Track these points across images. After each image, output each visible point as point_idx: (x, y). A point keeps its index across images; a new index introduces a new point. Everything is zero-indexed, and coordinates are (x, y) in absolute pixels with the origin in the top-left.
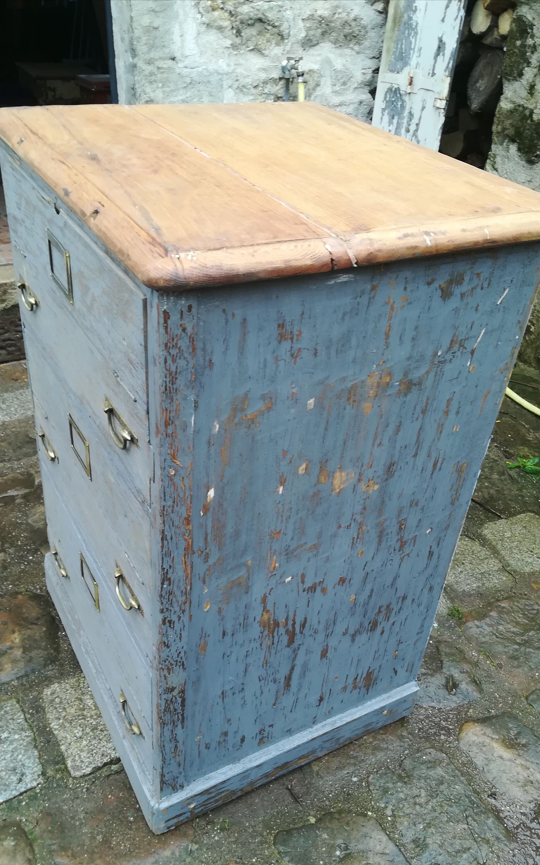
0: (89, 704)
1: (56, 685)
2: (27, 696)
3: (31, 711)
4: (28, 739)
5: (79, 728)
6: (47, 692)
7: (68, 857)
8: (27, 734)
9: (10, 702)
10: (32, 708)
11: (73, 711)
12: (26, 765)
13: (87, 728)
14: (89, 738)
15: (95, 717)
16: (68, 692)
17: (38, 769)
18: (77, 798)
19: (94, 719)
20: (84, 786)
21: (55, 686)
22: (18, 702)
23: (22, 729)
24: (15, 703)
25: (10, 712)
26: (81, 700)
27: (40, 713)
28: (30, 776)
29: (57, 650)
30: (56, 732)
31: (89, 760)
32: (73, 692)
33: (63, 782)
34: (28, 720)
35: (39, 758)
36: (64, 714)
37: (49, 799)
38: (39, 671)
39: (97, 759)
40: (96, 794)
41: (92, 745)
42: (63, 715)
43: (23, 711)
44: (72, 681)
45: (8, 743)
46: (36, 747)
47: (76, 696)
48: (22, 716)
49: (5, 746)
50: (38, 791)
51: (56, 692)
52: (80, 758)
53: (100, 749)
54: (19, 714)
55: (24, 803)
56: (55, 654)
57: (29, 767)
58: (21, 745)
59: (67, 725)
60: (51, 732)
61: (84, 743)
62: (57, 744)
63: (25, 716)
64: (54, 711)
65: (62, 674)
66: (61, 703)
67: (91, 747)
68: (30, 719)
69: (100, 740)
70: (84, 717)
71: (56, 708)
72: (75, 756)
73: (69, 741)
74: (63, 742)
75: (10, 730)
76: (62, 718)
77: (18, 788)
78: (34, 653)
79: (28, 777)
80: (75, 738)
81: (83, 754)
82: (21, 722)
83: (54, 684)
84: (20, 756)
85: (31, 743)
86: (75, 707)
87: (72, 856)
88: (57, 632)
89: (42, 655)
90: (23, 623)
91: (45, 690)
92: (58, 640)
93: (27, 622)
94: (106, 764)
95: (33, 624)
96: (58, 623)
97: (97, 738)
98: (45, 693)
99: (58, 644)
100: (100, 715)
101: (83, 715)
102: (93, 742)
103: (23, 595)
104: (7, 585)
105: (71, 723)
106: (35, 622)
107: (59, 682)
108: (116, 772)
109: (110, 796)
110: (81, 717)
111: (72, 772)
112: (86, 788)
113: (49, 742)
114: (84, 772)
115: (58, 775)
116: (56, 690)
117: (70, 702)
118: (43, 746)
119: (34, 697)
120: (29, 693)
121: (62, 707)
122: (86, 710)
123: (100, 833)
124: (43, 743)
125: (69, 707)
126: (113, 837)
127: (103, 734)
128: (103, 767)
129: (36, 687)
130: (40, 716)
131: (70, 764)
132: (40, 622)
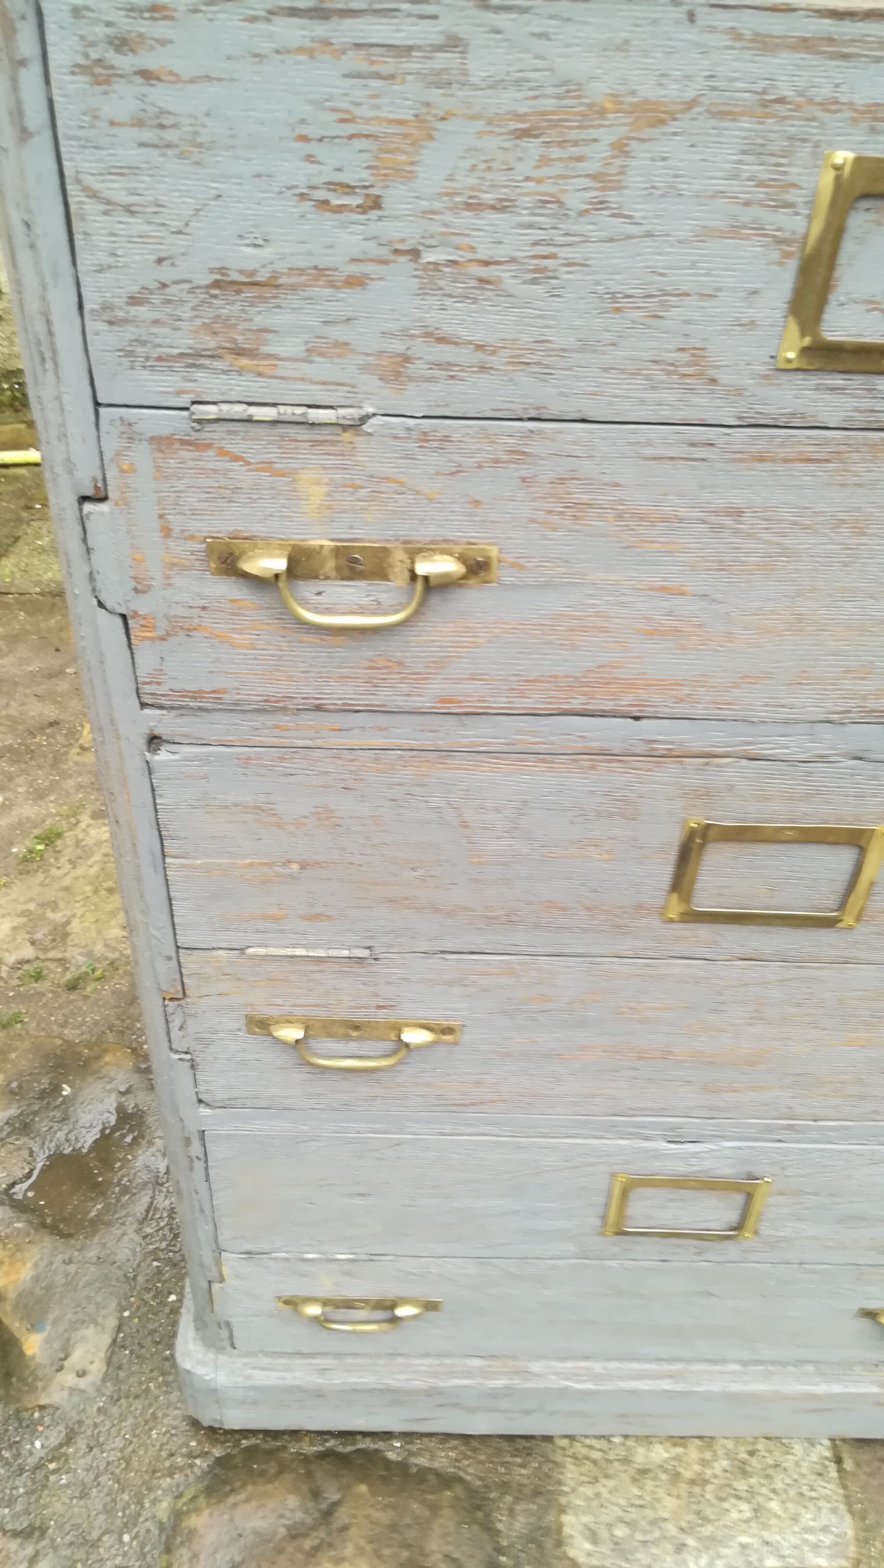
0: (666, 1455)
1: (567, 1519)
5: (726, 1505)
6: (580, 1549)
11: (670, 1503)
13: (736, 1484)
14: (765, 1490)
15: (708, 1456)
16: (605, 1495)
19: (714, 1459)
21: (571, 1523)
26: (642, 1472)
29: (446, 1481)
31: (824, 1511)
32: (611, 1483)
36: (671, 1529)
38: (499, 1550)
39: (828, 1492)
41: (785, 1491)
44: (571, 1473)
47: (625, 1477)
51: (592, 1526)
52: (810, 1530)
53: (801, 1475)
56: (459, 1491)
59: (707, 1530)
61: (774, 1505)
64: (654, 1550)
65: (537, 1493)
66: (632, 1526)
67: (792, 1493)
69: (777, 1465)
70: (700, 1481)
72: (805, 1541)
78: (436, 1547)
80: (753, 1524)
81: (807, 1518)
83: (560, 1525)
86: (661, 1492)
88: (388, 1462)
89: (451, 1526)
90: (308, 1544)
91: (572, 1553)
92: (416, 1465)
93: (314, 1528)
94: (840, 1478)
95: (328, 1514)
96: (350, 1449)
97: (771, 1472)
98: (582, 1559)
99: (429, 1470)
100: (707, 1441)
101: (693, 1482)
102: (779, 1485)
103: (188, 1512)
104: (117, 1546)
105: (706, 1520)
106: (323, 1506)
107: (562, 1510)
108: (858, 1464)
110: (697, 1490)
111: (843, 1563)
112: (882, 1548)
114: (850, 1535)
116: (586, 1527)
117: (640, 1502)
121: (647, 1528)
122: (679, 1469)
125: (653, 1508)
127: (764, 1453)
128: (846, 1488)
131: (821, 1562)
132: (332, 1494)
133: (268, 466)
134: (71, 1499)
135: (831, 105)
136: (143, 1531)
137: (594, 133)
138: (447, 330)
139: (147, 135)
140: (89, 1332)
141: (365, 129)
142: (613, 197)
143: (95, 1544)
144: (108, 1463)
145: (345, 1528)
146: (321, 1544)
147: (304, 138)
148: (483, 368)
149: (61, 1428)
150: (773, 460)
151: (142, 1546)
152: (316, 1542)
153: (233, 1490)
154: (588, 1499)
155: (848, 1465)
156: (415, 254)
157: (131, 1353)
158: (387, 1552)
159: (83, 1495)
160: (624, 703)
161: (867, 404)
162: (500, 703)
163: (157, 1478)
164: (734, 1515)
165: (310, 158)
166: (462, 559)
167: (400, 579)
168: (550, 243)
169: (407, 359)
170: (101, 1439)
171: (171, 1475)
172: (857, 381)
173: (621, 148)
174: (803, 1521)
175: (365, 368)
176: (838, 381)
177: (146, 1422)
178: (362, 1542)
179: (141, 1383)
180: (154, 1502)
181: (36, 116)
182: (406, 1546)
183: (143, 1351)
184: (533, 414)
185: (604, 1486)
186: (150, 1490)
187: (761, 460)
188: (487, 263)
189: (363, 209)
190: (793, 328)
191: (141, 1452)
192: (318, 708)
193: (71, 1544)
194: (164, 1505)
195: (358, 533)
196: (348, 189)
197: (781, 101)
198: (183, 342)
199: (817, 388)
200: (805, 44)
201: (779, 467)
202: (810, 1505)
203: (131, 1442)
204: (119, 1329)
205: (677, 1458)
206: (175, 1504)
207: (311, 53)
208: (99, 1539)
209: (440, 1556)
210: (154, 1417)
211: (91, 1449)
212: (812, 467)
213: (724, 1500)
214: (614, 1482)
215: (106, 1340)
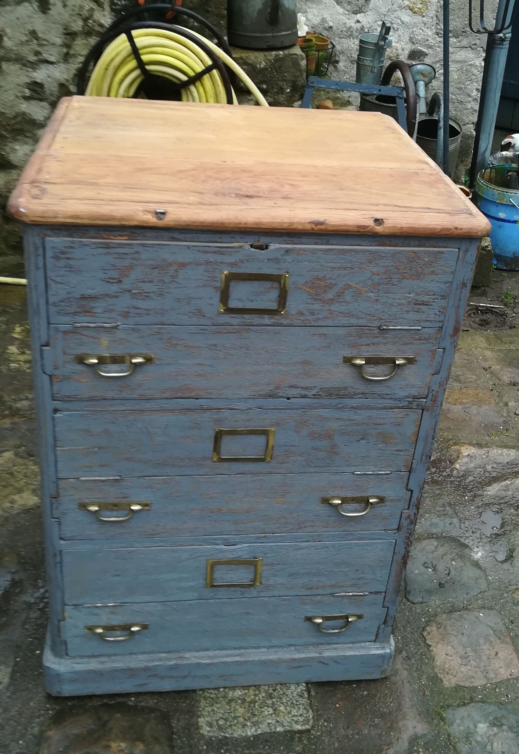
0: (240, 693)
1: (201, 720)
2: (200, 752)
3: (223, 750)
5: (263, 710)
6: (205, 730)
11: (241, 710)
13: (267, 702)
14: (279, 703)
15: (257, 692)
16: (216, 710)
18: (330, 733)
19: (260, 694)
20: (322, 723)
26: (231, 700)
27: (228, 742)
29: (151, 710)
30: (259, 732)
31: (301, 709)
32: (218, 706)
33: (313, 739)
36: (241, 720)
38: (173, 733)
39: (303, 702)
40: (332, 716)
44: (203, 703)
47: (224, 703)
51: (210, 721)
52: (294, 716)
53: (293, 697)
56: (158, 713)
59: (255, 719)
60: (256, 737)
61: (282, 708)
62: (273, 733)
64: (234, 728)
65: (189, 712)
66: (226, 720)
67: (289, 703)
69: (284, 694)
70: (254, 702)
71: (231, 726)
72: (293, 720)
73: (274, 722)
74: (273, 727)
76: (246, 722)
78: (148, 733)
80: (273, 715)
81: (294, 712)
83: (198, 723)
86: (238, 707)
87: (389, 745)
88: (129, 706)
89: (154, 725)
90: (96, 736)
91: (202, 732)
92: (140, 706)
93: (98, 730)
94: (309, 697)
95: (104, 725)
96: (114, 702)
97: (281, 696)
98: (206, 733)
99: (146, 707)
100: (257, 687)
101: (251, 702)
102: (284, 701)
103: (46, 731)
104: (17, 746)
105: (255, 715)
106: (102, 722)
107: (199, 717)
108: (317, 693)
109: (337, 705)
110: (252, 705)
111: (308, 727)
112: (324, 723)
113: (267, 741)
114: (311, 717)
115: (305, 742)
116: (208, 722)
117: (229, 711)
118: (269, 747)
119: (206, 745)
120: (198, 749)
121: (232, 720)
122: (246, 698)
123: (373, 719)
124: (265, 747)
125: (235, 713)
126: (379, 710)
127: (279, 690)
128: (311, 701)
129: (193, 740)
130: (233, 744)
131: (299, 727)
132: (106, 717)
133: (93, 337)
135: (222, 263)
136: (28, 739)
137: (170, 268)
138: (139, 306)
139: (67, 269)
140: (2, 667)
141: (118, 268)
142: (175, 280)
145: (111, 729)
146: (101, 735)
147: (103, 269)
148: (148, 314)
150: (223, 333)
151: (27, 745)
152: (99, 735)
154: (209, 712)
155: (313, 693)
156: (130, 291)
158: (128, 736)
160: (193, 394)
161: (243, 320)
162: (158, 396)
163: (33, 720)
164: (266, 713)
165: (105, 273)
166: (144, 358)
167: (128, 364)
168: (162, 289)
169: (129, 313)
171: (39, 718)
172: (239, 316)
173: (176, 271)
174: (293, 713)
175: (119, 315)
176: (235, 316)
178: (118, 734)
180: (32, 728)
181: (41, 264)
182: (136, 733)
183: (26, 673)
184: (161, 324)
185: (215, 706)
186: (30, 724)
187: (219, 333)
188: (147, 293)
189: (117, 283)
190: (221, 305)
191: (26, 711)
192: (105, 399)
194: (36, 729)
195: (116, 352)
196: (114, 279)
197: (211, 262)
198: (73, 310)
199: (230, 317)
200: (214, 252)
201: (225, 335)
202: (296, 707)
203: (22, 708)
204: (15, 665)
205: (245, 694)
206: (41, 728)
207: (105, 254)
209: (149, 736)
212: (233, 334)
213: (263, 708)
214: (220, 705)
215: (9, 670)
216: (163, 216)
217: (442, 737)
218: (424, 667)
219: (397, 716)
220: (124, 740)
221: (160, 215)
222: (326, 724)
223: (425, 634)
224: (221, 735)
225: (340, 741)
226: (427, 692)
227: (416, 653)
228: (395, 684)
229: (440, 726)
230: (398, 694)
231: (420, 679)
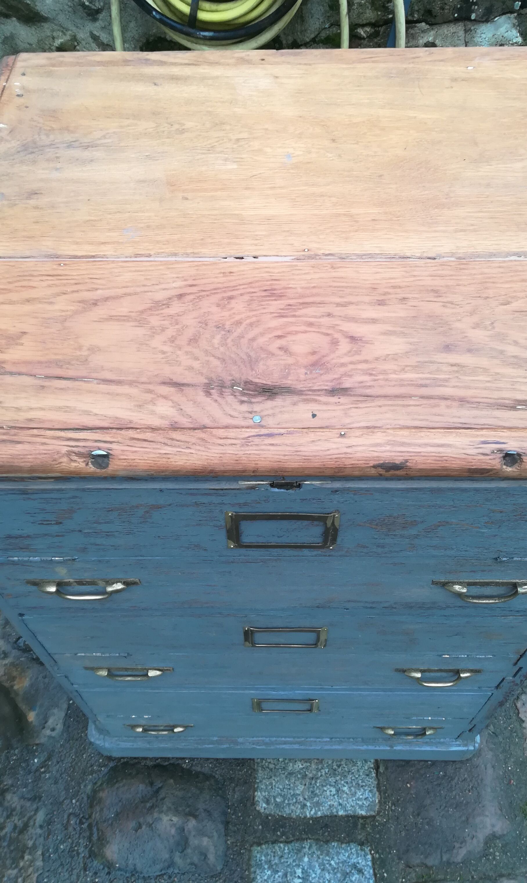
0: (301, 766)
1: (257, 794)
2: (255, 831)
3: (279, 833)
4: (314, 848)
5: (325, 789)
6: (261, 807)
7: (461, 848)
8: (307, 847)
9: (255, 853)
10: (275, 831)
11: (301, 788)
12: (345, 859)
13: (330, 780)
14: (343, 782)
15: (320, 767)
16: (274, 784)
17: (354, 848)
18: (398, 818)
19: (322, 768)
20: (389, 807)
21: (259, 795)
22: (259, 844)
23: (299, 851)
24: (259, 848)
25: (269, 857)
26: (291, 774)
27: (285, 823)
28: (359, 858)
29: (207, 777)
30: (319, 814)
31: (367, 792)
32: (276, 779)
33: (377, 826)
34: (290, 840)
35: (342, 843)
37: (390, 847)
38: (228, 807)
39: (370, 783)
40: (401, 798)
41: (352, 782)
42: (302, 799)
43: (274, 842)
44: (260, 774)
45: (311, 871)
46: (327, 842)
47: (283, 776)
48: (282, 845)
49: (314, 875)
50: (377, 856)
51: (267, 797)
52: (359, 799)
53: (359, 775)
54: (277, 848)
55: (385, 875)
56: (212, 781)
57: (348, 857)
58: (319, 858)
59: (316, 799)
60: (316, 820)
61: (345, 789)
62: (334, 818)
63: (281, 842)
64: (292, 807)
65: (245, 783)
66: (284, 797)
67: (354, 784)
68: (287, 838)
69: (349, 771)
70: (315, 778)
71: (288, 804)
72: (357, 804)
73: (336, 804)
74: (335, 810)
75: (294, 864)
76: (305, 802)
77: (368, 876)
78: (201, 806)
79: (360, 861)
80: (336, 797)
81: (359, 794)
82: (288, 849)
83: (254, 797)
84: (332, 862)
85: (321, 846)
86: (298, 783)
87: (461, 843)
88: (183, 768)
89: (208, 797)
90: (148, 805)
91: (258, 808)
92: (194, 770)
93: (151, 799)
94: (377, 776)
95: (157, 791)
96: (166, 764)
97: (346, 774)
98: (262, 811)
99: (200, 772)
100: (320, 760)
101: (312, 778)
102: (349, 780)
103: (99, 790)
104: (70, 805)
105: (316, 795)
106: (155, 789)
107: (255, 790)
108: (386, 770)
109: (408, 785)
110: (313, 782)
111: (373, 813)
112: (392, 806)
113: (326, 826)
114: (377, 801)
115: (368, 829)
116: (264, 797)
117: (289, 787)
118: (328, 834)
119: (261, 824)
120: (254, 828)
121: (291, 798)
122: (307, 773)
123: (446, 809)
124: (325, 832)
125: (294, 790)
126: (455, 798)
127: (344, 766)
128: (379, 780)
129: (249, 817)
130: (290, 826)
131: (363, 813)
132: (158, 784)
134: (52, 784)
135: (222, 504)
136: (81, 798)
137: (136, 510)
138: (99, 543)
140: (56, 711)
141: (51, 511)
142: (148, 520)
143: (61, 803)
144: (65, 769)
145: (163, 799)
146: (153, 805)
147: (28, 513)
149: (45, 753)
151: (80, 805)
152: (151, 804)
153: (117, 782)
155: (381, 770)
156: (80, 531)
157: (74, 720)
158: (180, 809)
159: (56, 783)
163: (87, 776)
165: (32, 517)
169: (87, 549)
170: (62, 759)
171: (92, 774)
173: (147, 512)
174: (357, 796)
176: (254, 550)
177: (81, 751)
178: (170, 805)
179: (78, 734)
180: (85, 786)
182: (189, 806)
183: (79, 719)
185: (274, 780)
186: (83, 781)
188: (107, 532)
189: (56, 524)
190: (230, 542)
191: (79, 764)
193: (51, 804)
194: (89, 787)
196: (49, 521)
197: (203, 503)
199: (246, 551)
202: (361, 789)
203: (75, 760)
204: (68, 709)
205: (307, 768)
206: (94, 787)
208: (63, 801)
209: (202, 810)
210: (84, 748)
211: (58, 763)
213: (325, 786)
214: (279, 778)
215: (63, 714)
216: (106, 460)
217: (523, 840)
218: (512, 747)
219: (474, 810)
220: (176, 812)
221: (100, 460)
222: (393, 808)
223: (519, 704)
224: (278, 815)
225: (407, 830)
226: (512, 781)
227: (506, 728)
228: (477, 767)
229: (523, 826)
230: (479, 781)
231: (506, 763)
